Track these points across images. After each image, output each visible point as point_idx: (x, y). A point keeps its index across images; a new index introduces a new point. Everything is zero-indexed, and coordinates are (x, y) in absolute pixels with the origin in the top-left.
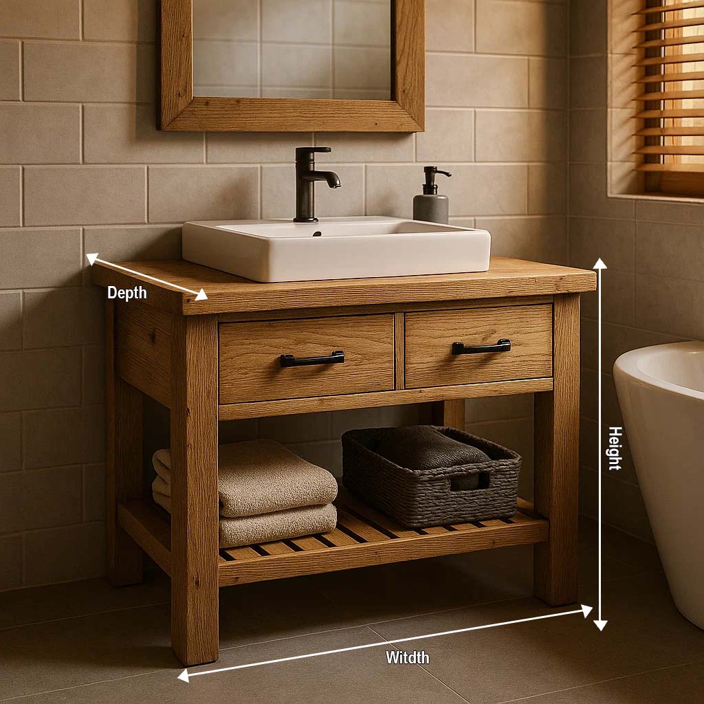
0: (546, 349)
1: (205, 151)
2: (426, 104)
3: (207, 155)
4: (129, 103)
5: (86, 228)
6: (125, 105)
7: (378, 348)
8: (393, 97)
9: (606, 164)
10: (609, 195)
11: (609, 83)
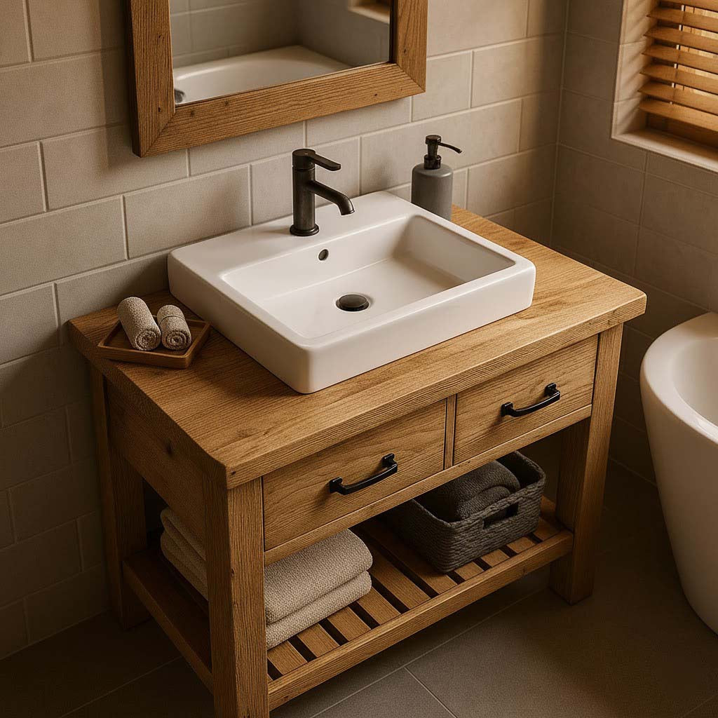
0: (589, 380)
1: (187, 163)
2: (427, 54)
3: (190, 168)
4: (97, 127)
5: (58, 282)
6: (92, 131)
7: (429, 436)
8: (392, 59)
9: (613, 105)
10: (613, 137)
11: (623, 18)
